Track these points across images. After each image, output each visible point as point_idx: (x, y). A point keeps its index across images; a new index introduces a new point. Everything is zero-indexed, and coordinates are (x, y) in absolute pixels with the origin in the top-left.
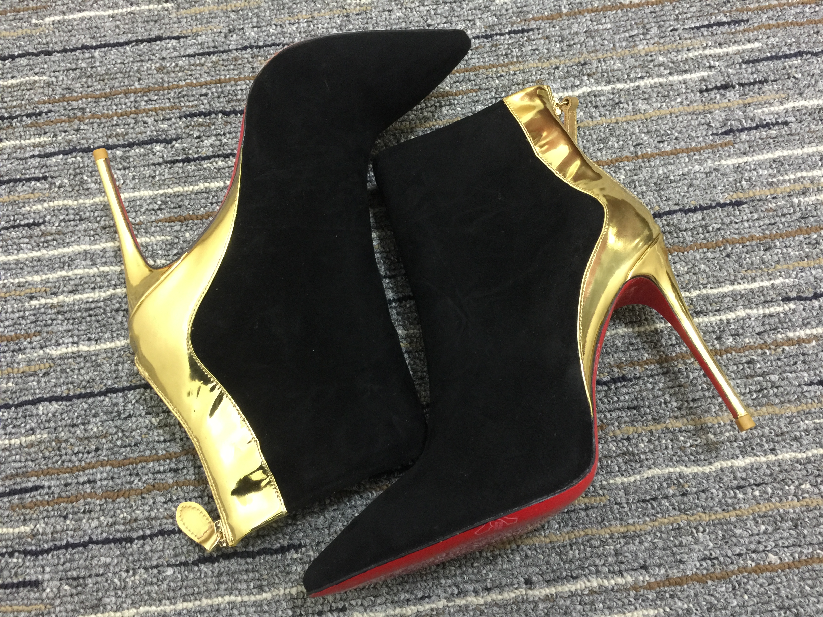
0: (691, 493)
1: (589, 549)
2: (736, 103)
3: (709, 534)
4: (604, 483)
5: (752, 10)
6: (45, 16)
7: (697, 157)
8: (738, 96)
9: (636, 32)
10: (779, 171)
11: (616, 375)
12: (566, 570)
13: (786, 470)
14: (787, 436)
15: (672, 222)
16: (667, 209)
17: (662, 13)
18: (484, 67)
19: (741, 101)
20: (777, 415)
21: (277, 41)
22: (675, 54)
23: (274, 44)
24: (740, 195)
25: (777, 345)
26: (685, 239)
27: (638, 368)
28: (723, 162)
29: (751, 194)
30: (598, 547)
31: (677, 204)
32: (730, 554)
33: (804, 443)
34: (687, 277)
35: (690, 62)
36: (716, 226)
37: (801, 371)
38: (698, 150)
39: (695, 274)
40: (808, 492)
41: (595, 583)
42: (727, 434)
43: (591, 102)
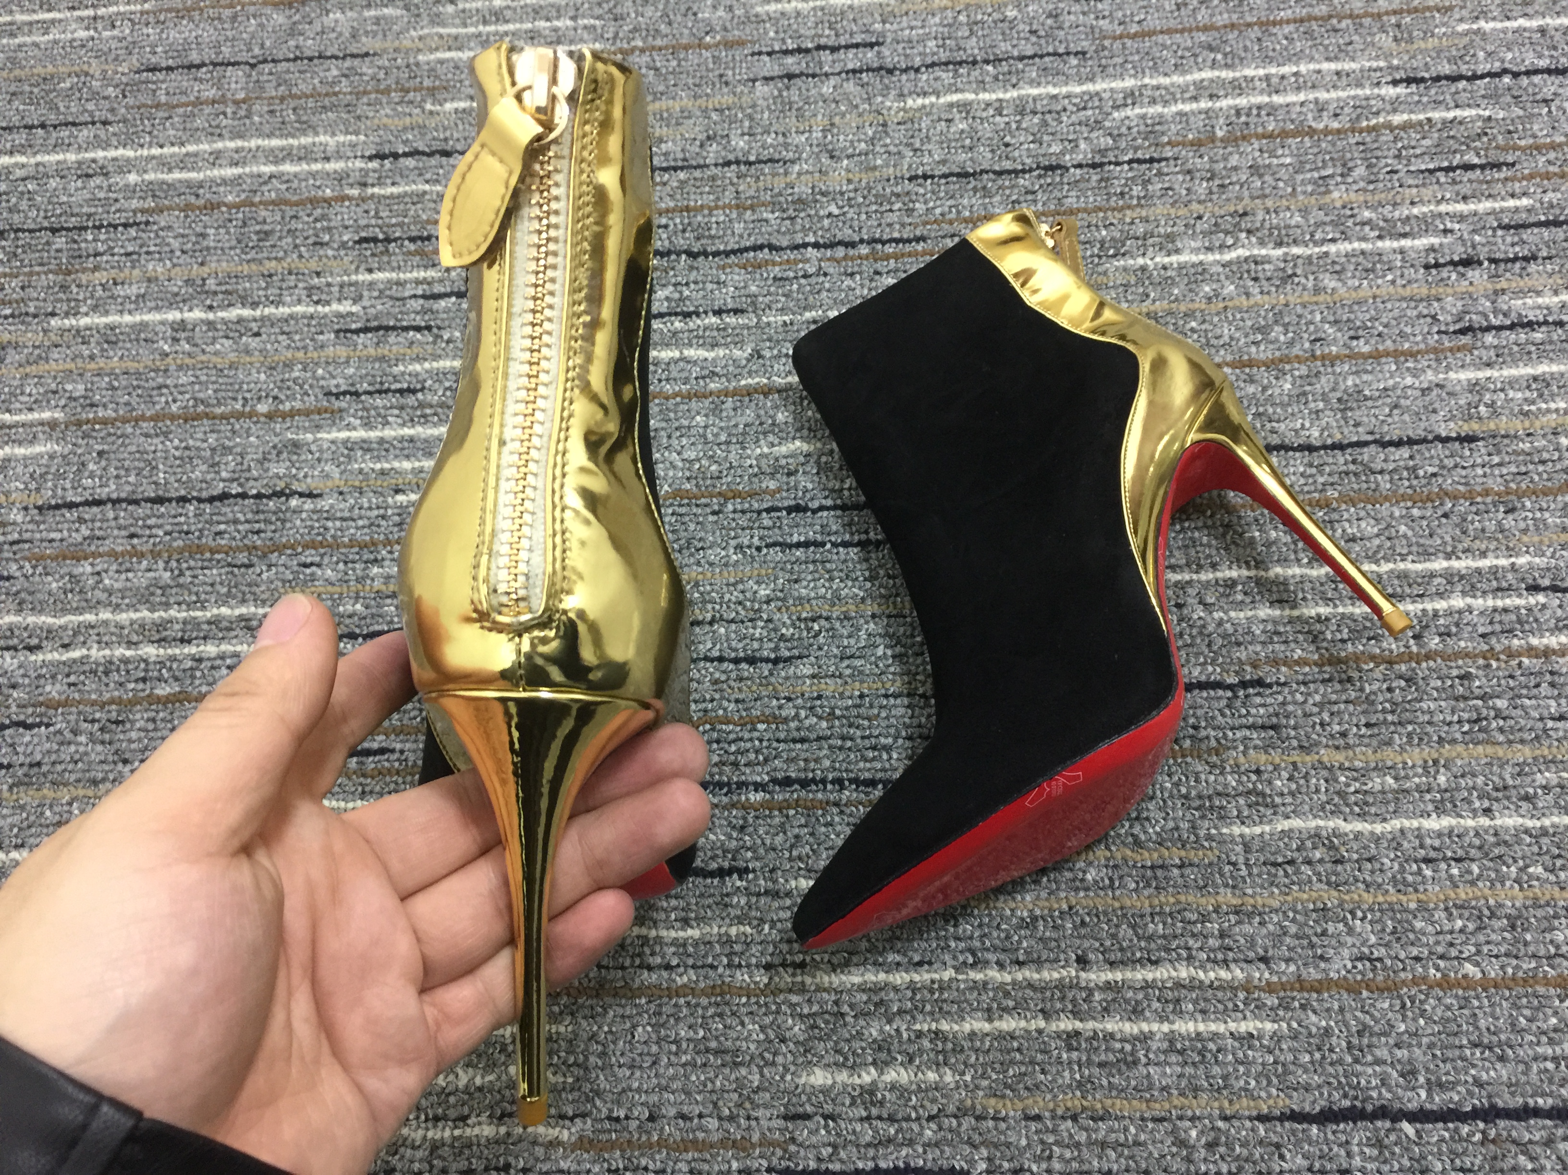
0: (1349, 860)
1: (1179, 925)
2: (1481, 288)
3: (1371, 922)
4: (1213, 831)
5: (1523, 149)
6: (445, 100)
7: (1410, 364)
8: (1485, 277)
9: (1330, 171)
10: (1541, 396)
11: (1248, 677)
12: (1141, 949)
13: (1505, 842)
14: (1514, 792)
15: (1360, 458)
16: (1355, 439)
17: (1376, 145)
18: (1085, 210)
19: (1489, 286)
20: (1499, 759)
21: (777, 156)
22: (1390, 208)
23: (770, 160)
24: (1475, 427)
25: (1511, 654)
26: (1378, 485)
27: (1283, 669)
28: (1452, 375)
29: (1492, 426)
30: (1195, 923)
31: (1372, 433)
32: (1402, 955)
33: (1540, 805)
34: (1377, 542)
35: (1413, 221)
36: (1431, 470)
37: (1546, 697)
38: (1412, 354)
39: (1389, 539)
40: (1538, 879)
41: (1184, 972)
42: (1417, 780)
43: (1248, 272)
